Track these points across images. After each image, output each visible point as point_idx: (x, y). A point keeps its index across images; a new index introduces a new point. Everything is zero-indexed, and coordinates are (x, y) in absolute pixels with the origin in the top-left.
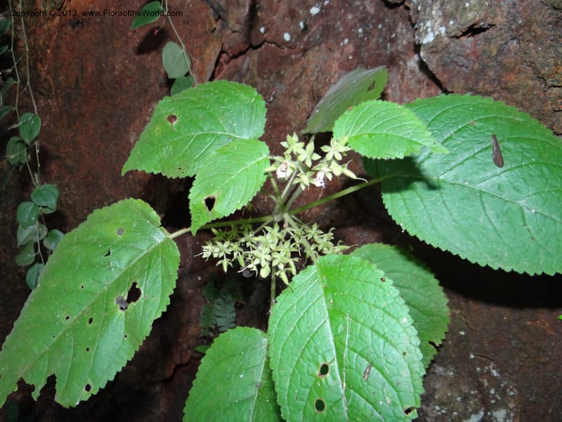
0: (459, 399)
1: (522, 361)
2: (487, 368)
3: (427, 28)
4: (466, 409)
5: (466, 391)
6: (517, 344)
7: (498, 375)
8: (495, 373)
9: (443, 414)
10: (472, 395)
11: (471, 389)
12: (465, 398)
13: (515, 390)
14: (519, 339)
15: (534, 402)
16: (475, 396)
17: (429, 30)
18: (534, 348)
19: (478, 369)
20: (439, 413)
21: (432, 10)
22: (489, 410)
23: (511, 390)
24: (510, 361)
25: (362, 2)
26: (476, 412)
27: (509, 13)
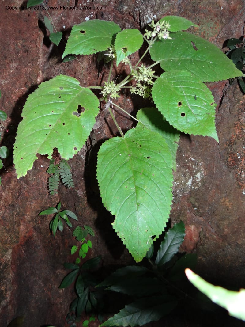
0: (182, 175)
1: (201, 150)
2: (189, 159)
3: (147, 17)
4: (186, 178)
5: (184, 171)
6: (198, 143)
7: (194, 159)
8: (193, 159)
9: (178, 185)
10: (187, 172)
11: (186, 170)
12: (185, 174)
13: (201, 162)
14: (199, 141)
15: (209, 164)
16: (188, 172)
17: (149, 18)
18: (204, 143)
19: (186, 161)
20: (177, 185)
21: (147, 10)
22: (194, 176)
23: (200, 163)
24: (197, 152)
25: (107, 16)
26: (190, 178)
27: (178, 8)
